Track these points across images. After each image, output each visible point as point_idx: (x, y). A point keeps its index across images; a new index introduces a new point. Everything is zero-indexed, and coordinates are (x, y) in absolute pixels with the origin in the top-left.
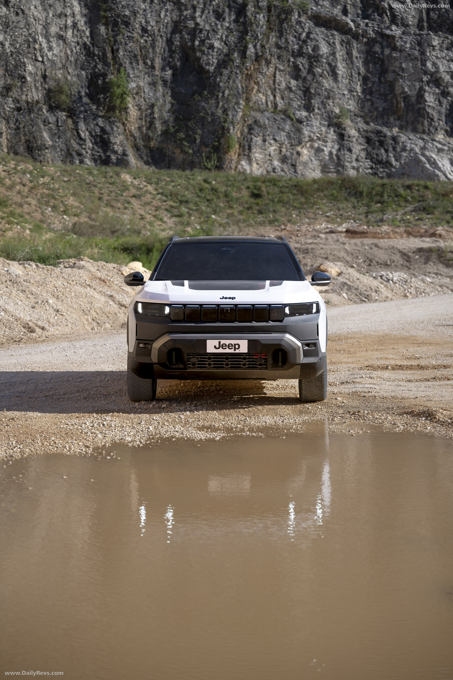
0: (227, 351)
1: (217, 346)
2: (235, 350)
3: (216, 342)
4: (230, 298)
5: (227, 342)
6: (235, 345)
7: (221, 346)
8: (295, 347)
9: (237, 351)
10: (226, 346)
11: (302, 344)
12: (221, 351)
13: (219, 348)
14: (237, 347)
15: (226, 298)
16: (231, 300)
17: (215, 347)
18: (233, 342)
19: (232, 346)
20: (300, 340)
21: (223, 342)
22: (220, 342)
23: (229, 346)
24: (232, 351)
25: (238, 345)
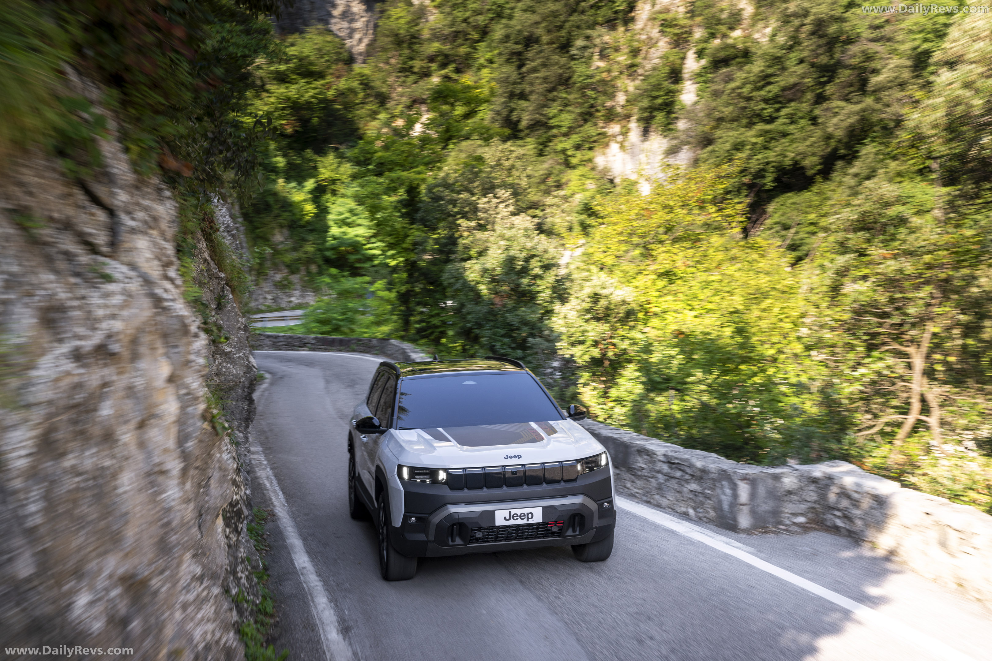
0: (519, 522)
1: (508, 518)
2: (528, 521)
3: (506, 513)
4: (515, 457)
6: (528, 514)
7: (512, 517)
8: (590, 510)
9: (530, 521)
10: (517, 517)
11: (598, 505)
12: (512, 522)
13: (509, 520)
14: (530, 516)
15: (511, 457)
16: (517, 460)
17: (505, 518)
18: (526, 511)
19: (525, 516)
20: (595, 501)
21: (513, 512)
22: (510, 513)
23: (521, 516)
24: (525, 522)
25: (532, 514)
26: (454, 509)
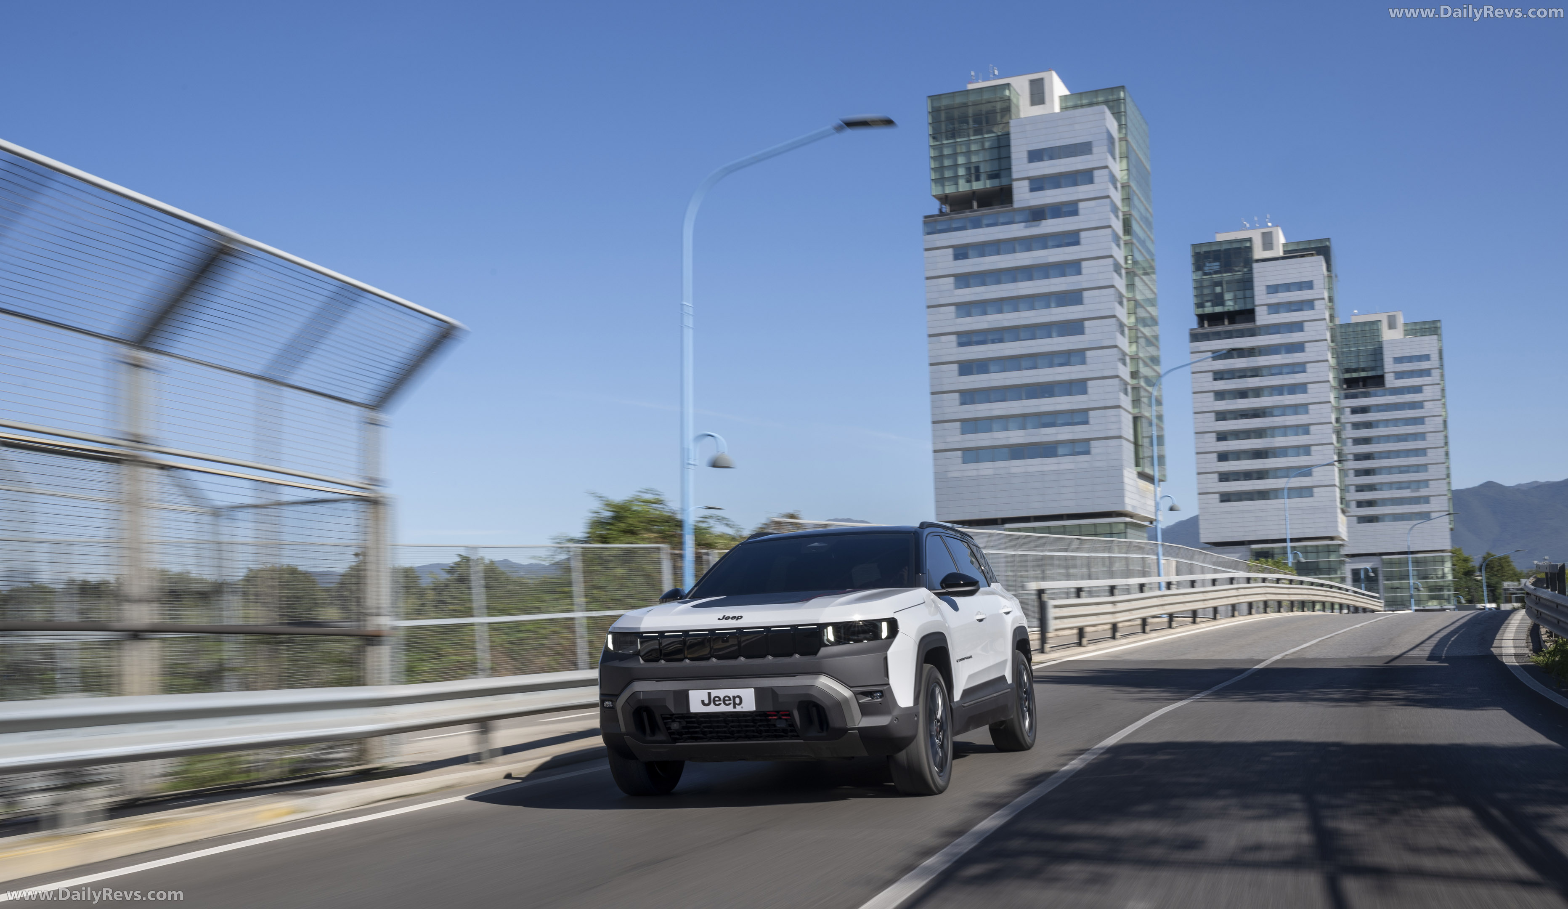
0: (723, 708)
1: (706, 702)
2: (735, 707)
3: (702, 695)
4: (733, 618)
5: (721, 693)
6: (734, 697)
7: (712, 701)
8: (838, 698)
9: (739, 709)
10: (720, 700)
11: (856, 694)
12: (712, 709)
13: (709, 704)
14: (737, 701)
15: (728, 618)
16: (734, 621)
17: (703, 702)
18: (731, 692)
19: (730, 700)
20: (849, 686)
21: (715, 693)
22: (709, 694)
23: (725, 700)
24: (730, 709)
25: (740, 697)
26: (640, 687)
